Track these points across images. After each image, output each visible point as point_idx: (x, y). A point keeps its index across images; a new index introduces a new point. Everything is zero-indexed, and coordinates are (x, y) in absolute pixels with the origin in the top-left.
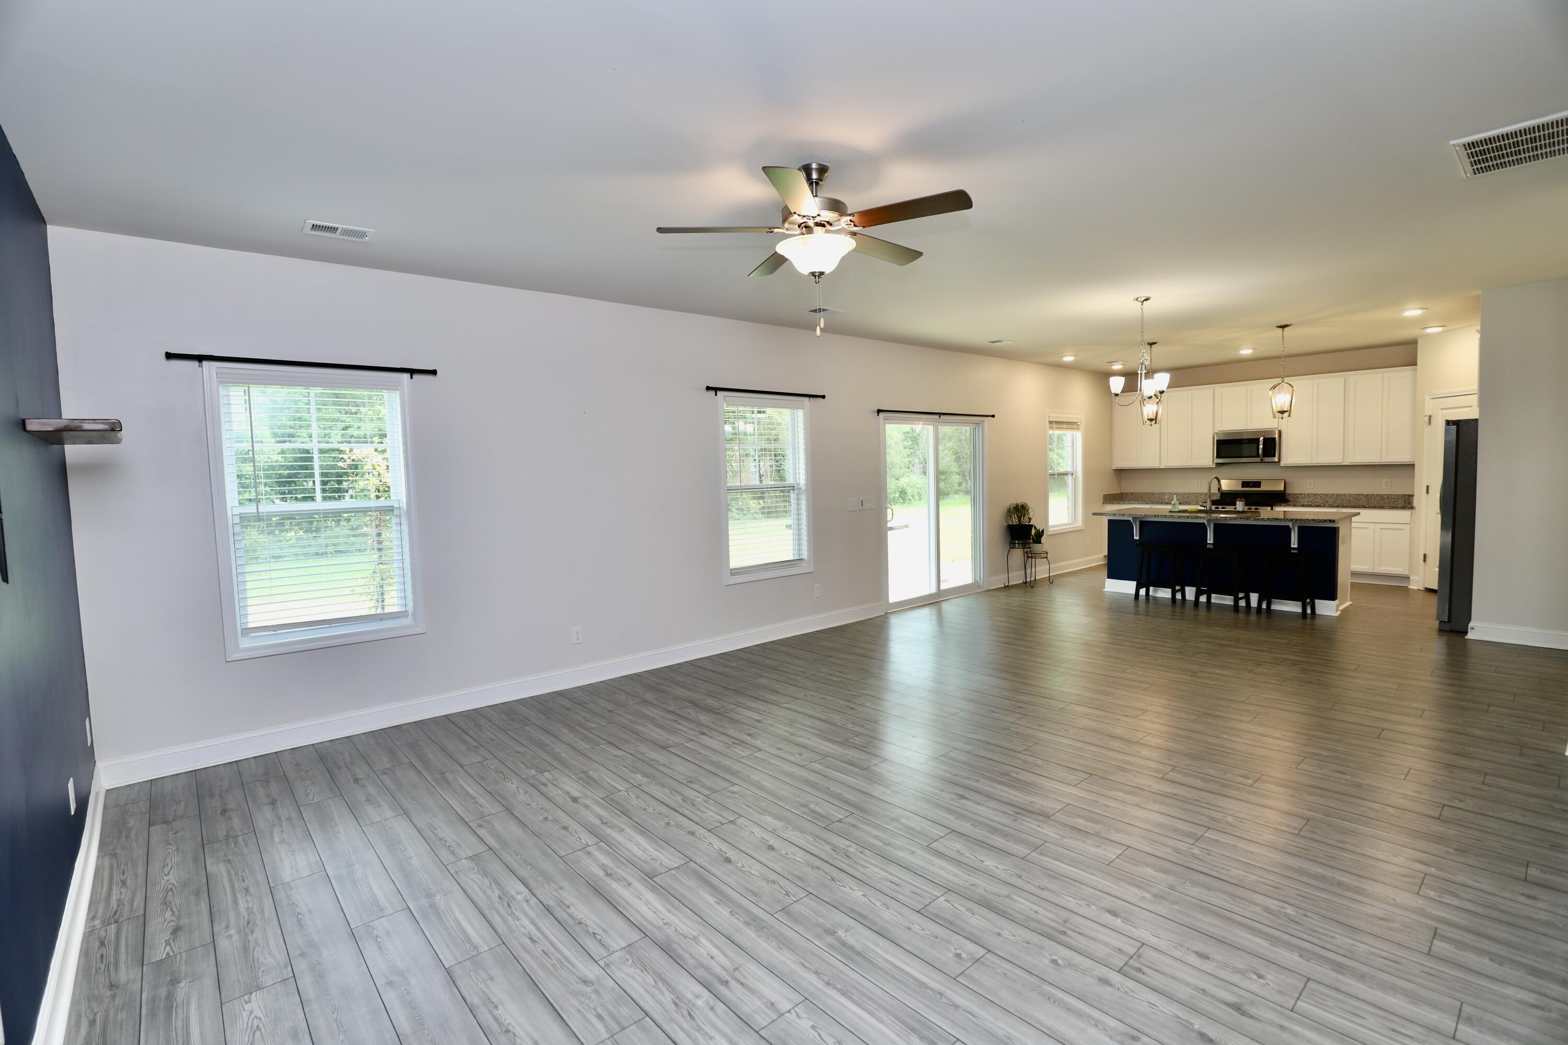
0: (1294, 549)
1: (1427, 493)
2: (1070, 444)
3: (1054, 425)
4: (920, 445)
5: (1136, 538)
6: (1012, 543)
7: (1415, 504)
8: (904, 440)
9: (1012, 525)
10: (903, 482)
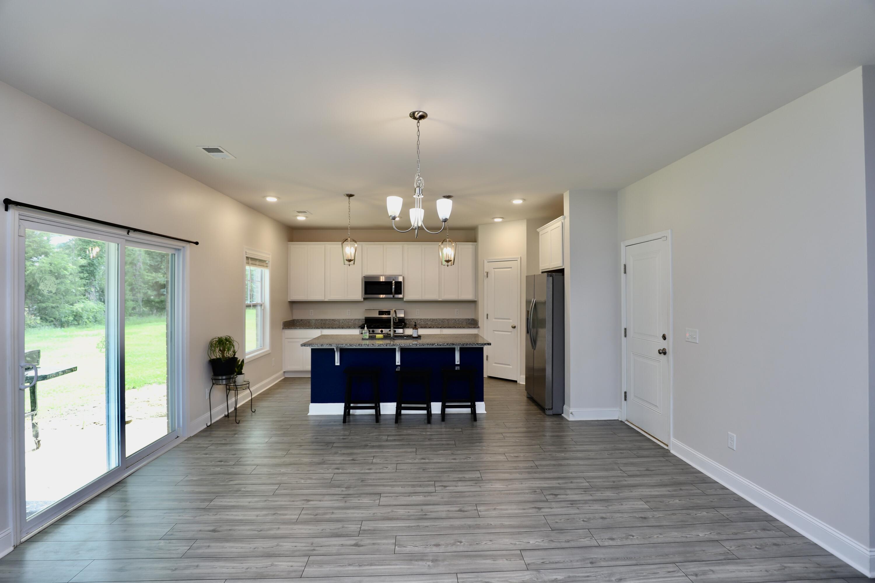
0: (457, 365)
1: (487, 318)
2: (259, 279)
3: (250, 262)
4: (97, 277)
5: (337, 363)
6: (215, 379)
7: (480, 325)
8: (80, 272)
9: (214, 359)
10: (78, 307)
